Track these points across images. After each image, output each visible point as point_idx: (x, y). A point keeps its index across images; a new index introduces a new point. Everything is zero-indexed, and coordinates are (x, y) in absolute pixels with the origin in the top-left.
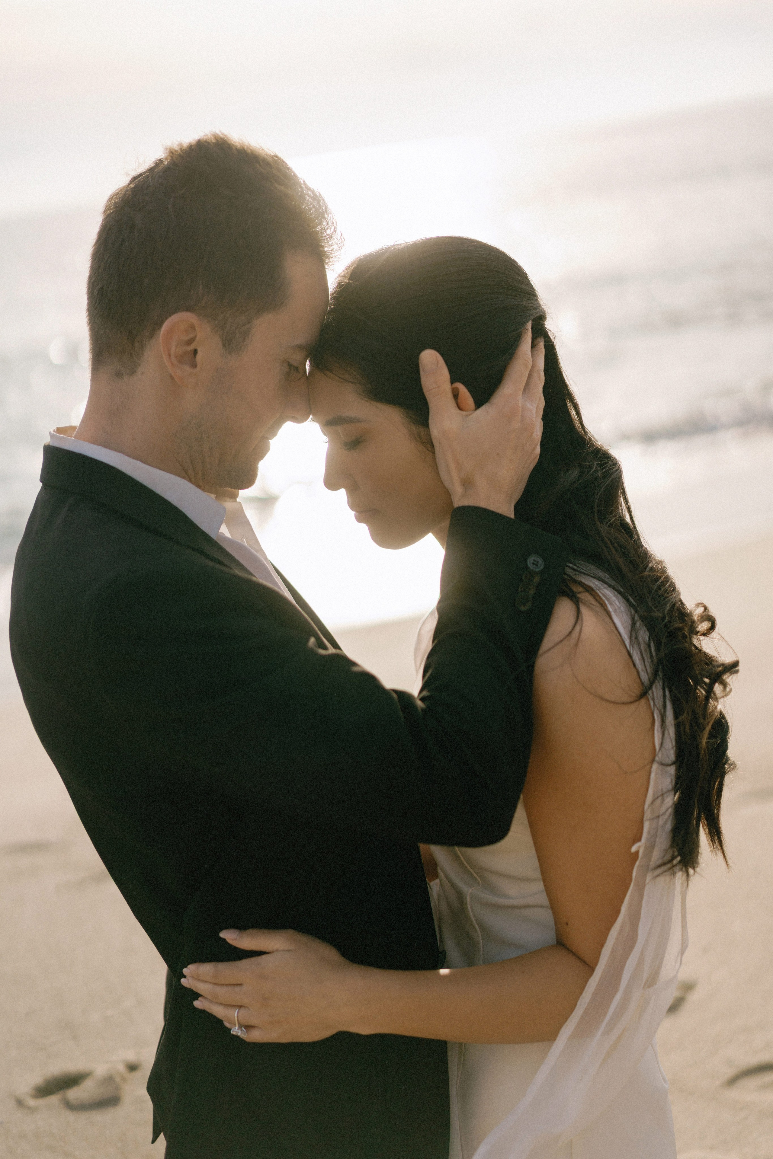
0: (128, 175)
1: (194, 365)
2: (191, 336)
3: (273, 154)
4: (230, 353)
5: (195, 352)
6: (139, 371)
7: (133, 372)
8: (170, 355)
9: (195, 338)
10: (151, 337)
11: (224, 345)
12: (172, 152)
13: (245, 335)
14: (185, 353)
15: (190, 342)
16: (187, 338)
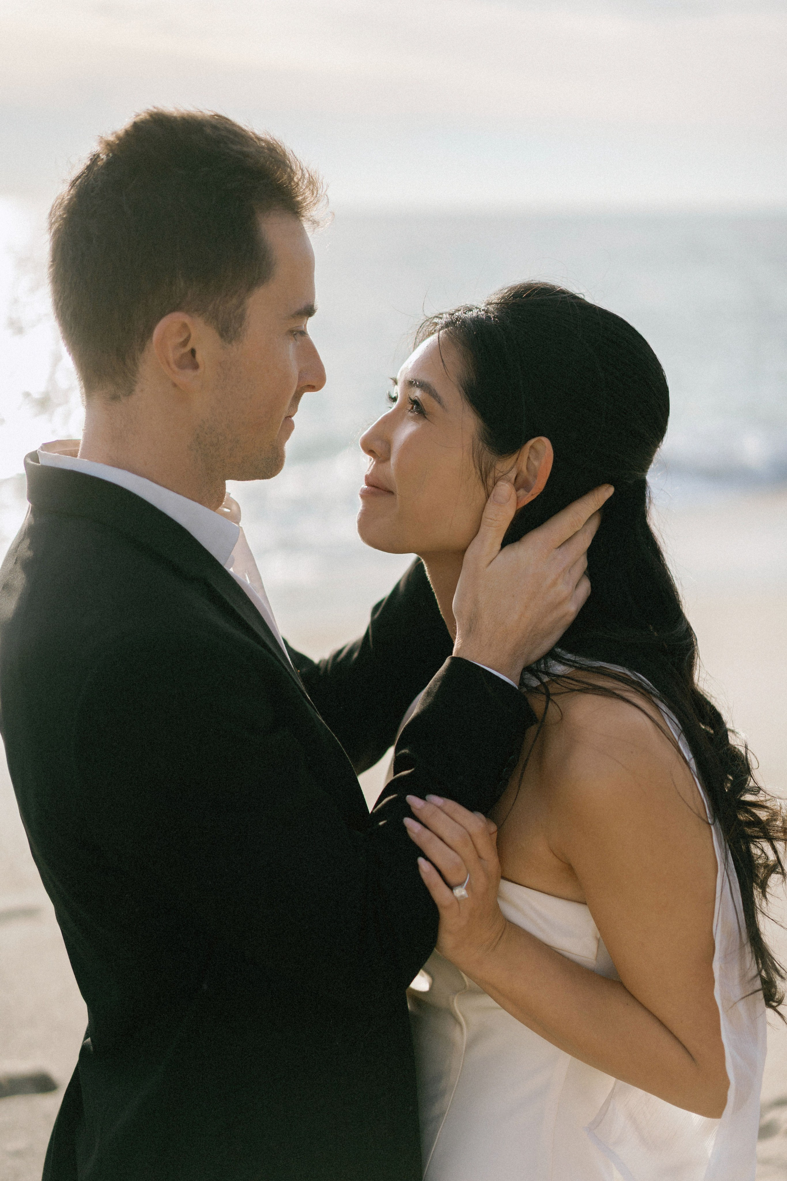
0: (64, 181)
1: (196, 367)
2: (185, 336)
3: (213, 114)
4: (230, 342)
5: (193, 352)
6: (137, 389)
7: (130, 392)
8: (168, 363)
9: (189, 336)
10: (142, 350)
11: (222, 336)
12: (109, 145)
13: (241, 318)
14: (183, 356)
15: (185, 343)
16: (182, 340)
